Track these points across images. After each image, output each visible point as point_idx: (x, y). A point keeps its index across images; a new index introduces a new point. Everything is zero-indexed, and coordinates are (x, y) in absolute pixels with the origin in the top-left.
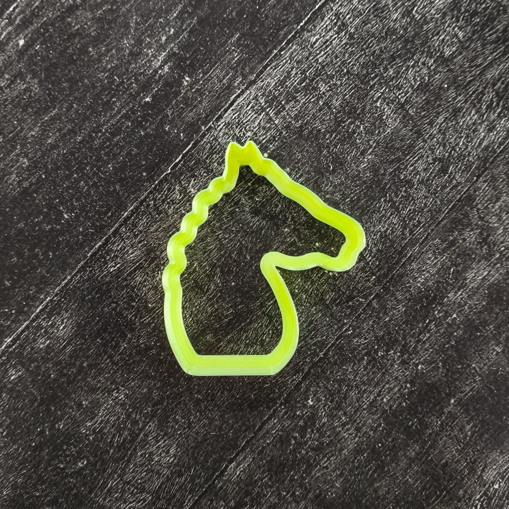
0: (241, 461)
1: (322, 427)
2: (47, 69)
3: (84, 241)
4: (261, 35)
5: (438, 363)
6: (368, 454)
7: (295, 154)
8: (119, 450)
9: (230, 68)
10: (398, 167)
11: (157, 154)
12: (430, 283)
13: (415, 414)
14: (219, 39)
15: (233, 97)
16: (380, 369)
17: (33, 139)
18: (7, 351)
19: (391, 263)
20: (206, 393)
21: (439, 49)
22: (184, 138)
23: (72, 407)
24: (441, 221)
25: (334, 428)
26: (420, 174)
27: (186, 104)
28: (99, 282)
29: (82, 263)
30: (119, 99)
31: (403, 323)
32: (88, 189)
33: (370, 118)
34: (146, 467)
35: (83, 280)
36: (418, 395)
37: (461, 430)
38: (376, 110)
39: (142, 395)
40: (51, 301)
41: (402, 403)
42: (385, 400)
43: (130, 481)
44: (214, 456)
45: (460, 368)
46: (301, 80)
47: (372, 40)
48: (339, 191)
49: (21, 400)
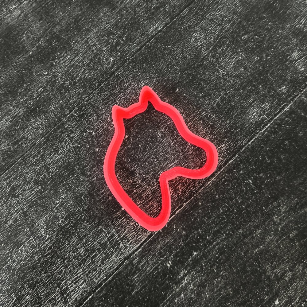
0: (154, 31)
1: (107, 45)
2: (261, 281)
3: (239, 164)
4: (118, 292)
5: (35, 75)
6: (82, 29)
8: (223, 42)
9: (141, 270)
11: (191, 216)
12: (33, 120)
13: (53, 48)
14: (146, 291)
15: (140, 250)
16: (69, 74)
17: (270, 234)
18: (287, 103)
19: (54, 135)
20: (172, 69)
22: (173, 225)
23: (250, 68)
24: (20, 157)
25: (100, 44)
26: (28, 188)
27: (171, 248)
28: (231, 139)
29: (241, 151)
30: (214, 256)
31: (52, 99)
34: (209, 32)
35: (241, 140)
36: (50, 58)
39: (209, 71)
40: (261, 130)
41: (59, 54)
42: (69, 57)
44: (170, 34)
46: (95, 258)
47: (45, 281)
48: (80, 182)
49: (279, 74)
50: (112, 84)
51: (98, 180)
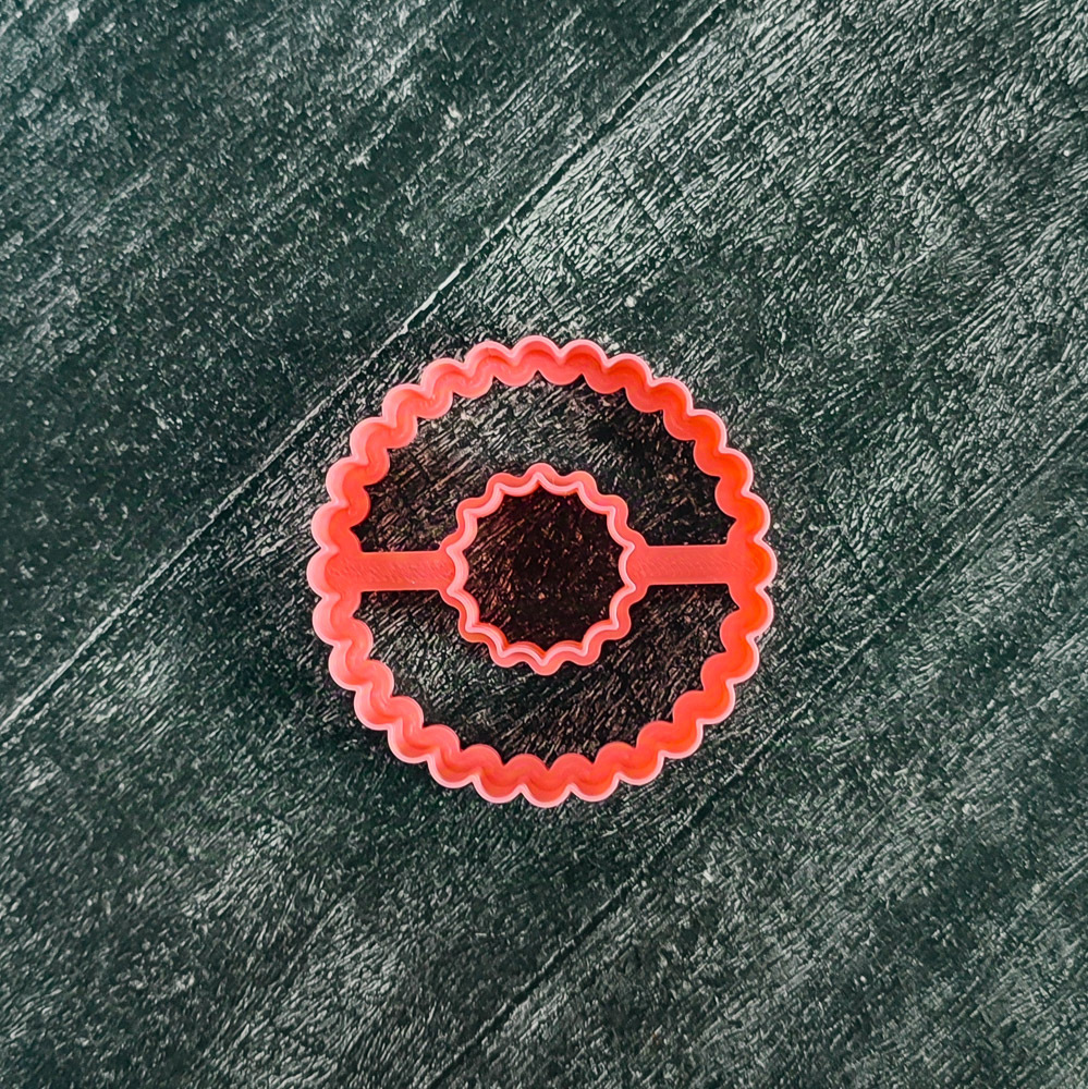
0: (544, 998)
1: (731, 933)
2: (128, 80)
3: (203, 485)
4: (632, 14)
5: (1010, 801)
6: (836, 997)
7: (700, 301)
8: (268, 959)
9: (555, 93)
10: (944, 341)
11: (377, 290)
12: (1003, 617)
13: (948, 913)
14: (532, 21)
15: (561, 160)
16: (873, 809)
17: (92, 242)
18: (23, 724)
19: (913, 566)
20: (468, 843)
21: (1056, 66)
22: (443, 253)
23: (163, 859)
24: (1038, 472)
25: (761, 937)
26: (993, 361)
27: (450, 174)
28: (234, 578)
29: (196, 533)
30: (292, 155)
31: (934, 707)
32: (217, 363)
33: (881, 222)
34: (326, 998)
35: (198, 573)
36: (958, 871)
37: (1052, 953)
38: (899, 204)
39: (322, 839)
40: (123, 617)
41: (920, 887)
42: (881, 880)
43: (292, 1028)
44: (482, 985)
45: (1059, 816)
46: (723, 125)
47: (897, 37)
48: (798, 392)
49: (52, 836)
50: (702, 775)
51: (729, 399)
